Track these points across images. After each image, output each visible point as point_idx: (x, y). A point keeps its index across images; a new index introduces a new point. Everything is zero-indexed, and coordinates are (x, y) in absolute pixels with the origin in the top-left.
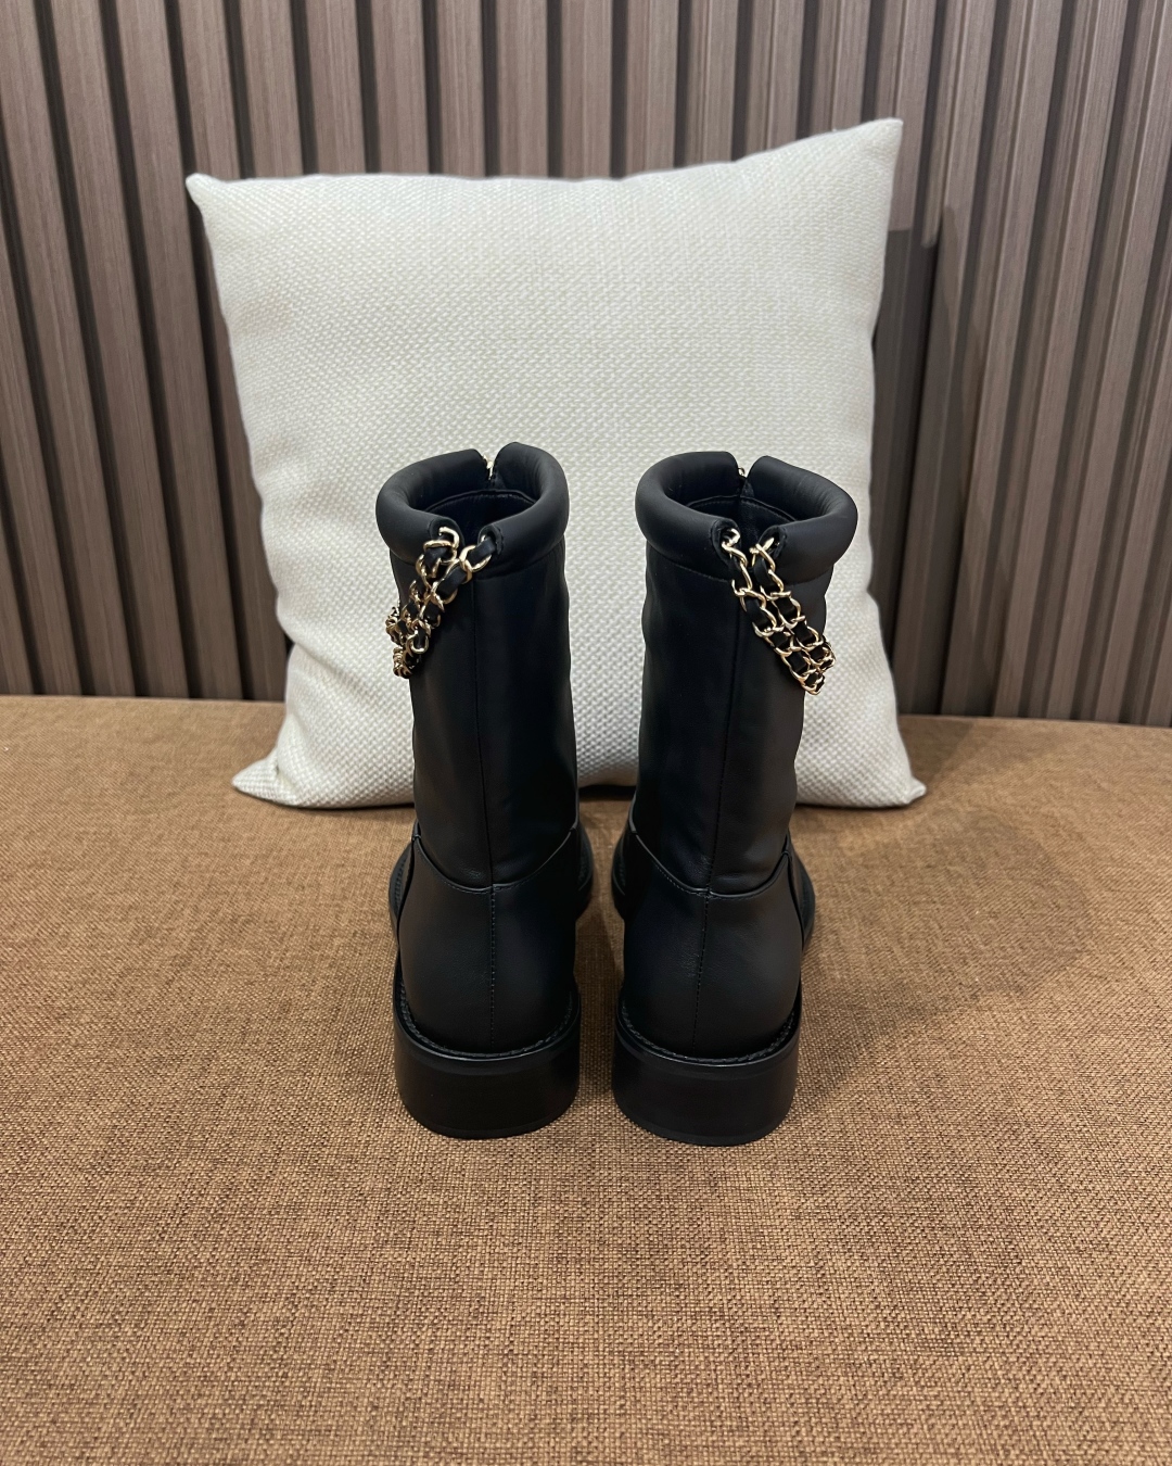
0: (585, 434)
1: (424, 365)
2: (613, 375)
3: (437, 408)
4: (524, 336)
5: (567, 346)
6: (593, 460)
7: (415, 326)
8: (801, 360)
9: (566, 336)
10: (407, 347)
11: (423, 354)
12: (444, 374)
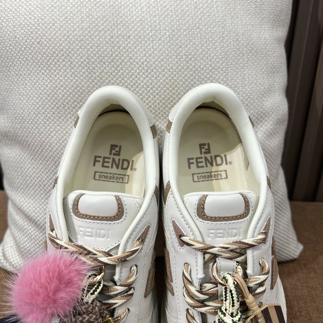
1: (58, 73)
3: (66, 96)
7: (52, 53)
8: (253, 65)
10: (49, 63)
11: (57, 68)
12: (68, 78)
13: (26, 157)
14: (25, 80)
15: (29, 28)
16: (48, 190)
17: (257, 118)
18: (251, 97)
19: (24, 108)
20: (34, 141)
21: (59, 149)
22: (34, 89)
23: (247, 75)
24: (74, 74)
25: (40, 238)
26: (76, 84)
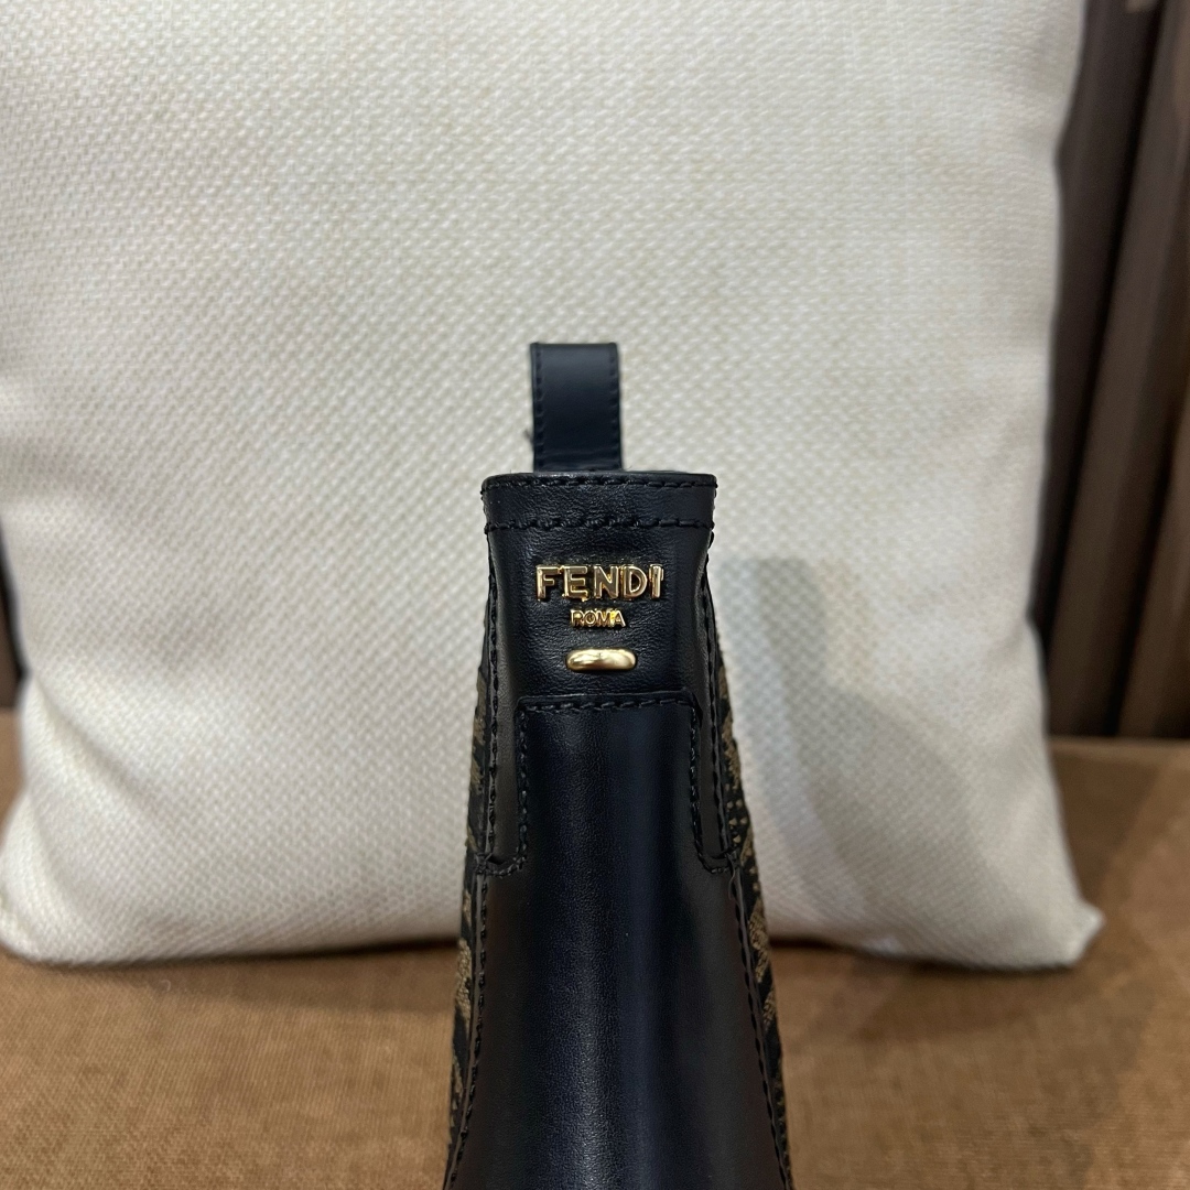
2: (577, 254)
4: (411, 177)
5: (493, 197)
7: (206, 152)
8: (934, 221)
9: (491, 177)
12: (261, 247)
13: (100, 533)
14: (107, 251)
15: (126, 62)
18: (923, 335)
19: (98, 356)
22: (136, 285)
23: (912, 252)
24: (282, 232)
26: (286, 269)
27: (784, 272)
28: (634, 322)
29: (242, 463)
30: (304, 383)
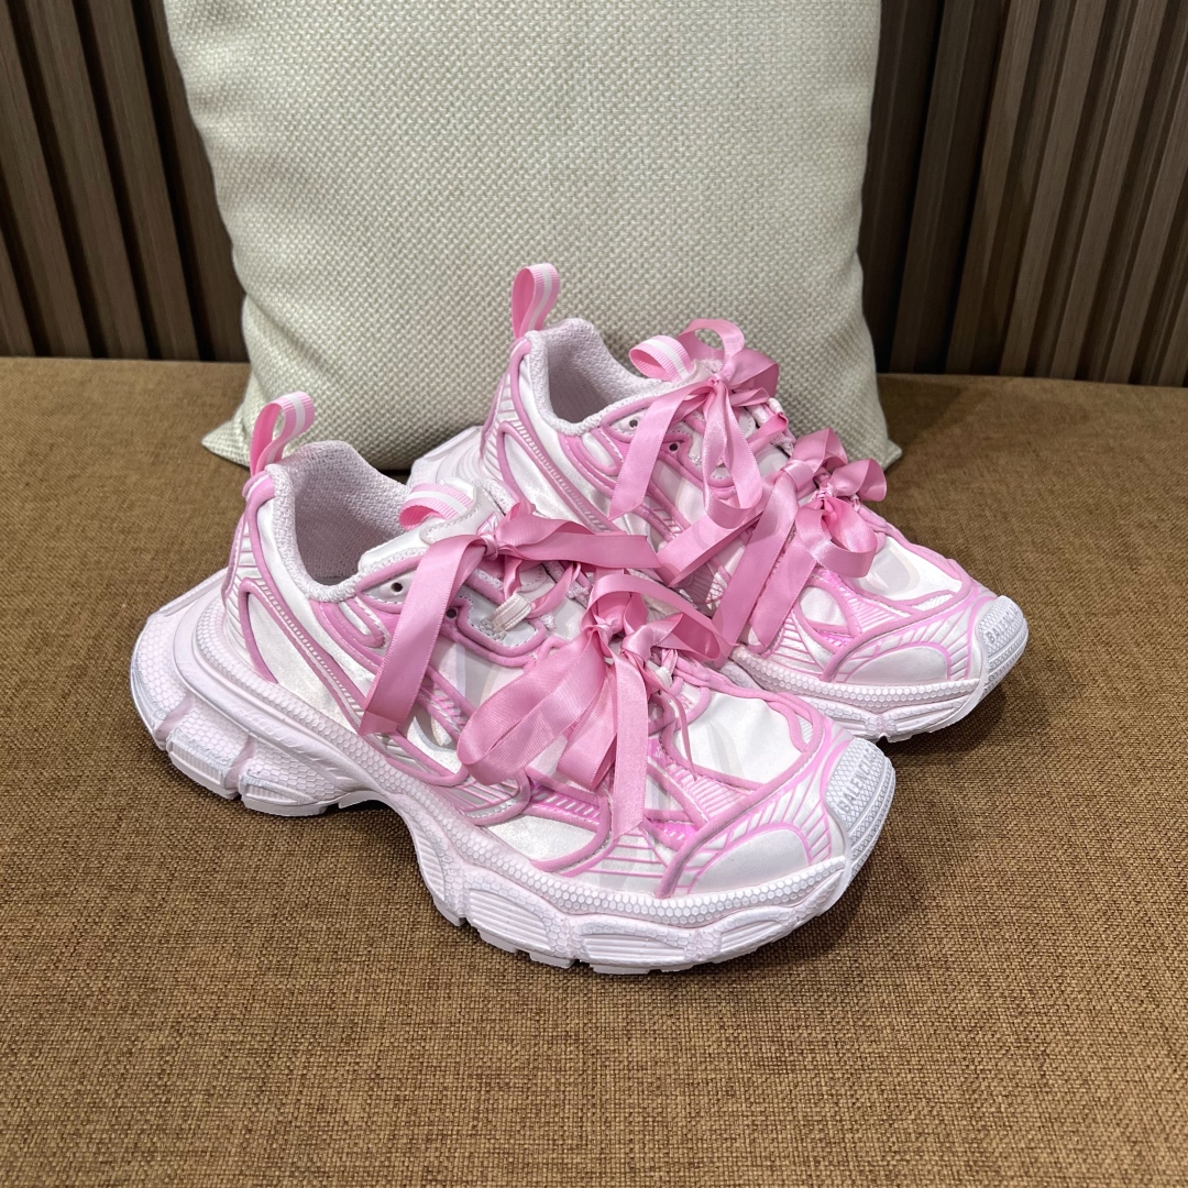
0: (555, 99)
1: (374, 13)
6: (563, 128)
12: (397, 25)
13: (300, 207)
14: (300, 27)
16: (345, 284)
17: (802, 127)
18: (789, 77)
19: (295, 94)
20: (318, 170)
21: (376, 187)
22: (319, 49)
23: (783, 25)
24: (410, 16)
25: (324, 393)
26: (413, 39)
27: (706, 39)
28: (618, 71)
29: (388, 160)
30: (426, 110)
